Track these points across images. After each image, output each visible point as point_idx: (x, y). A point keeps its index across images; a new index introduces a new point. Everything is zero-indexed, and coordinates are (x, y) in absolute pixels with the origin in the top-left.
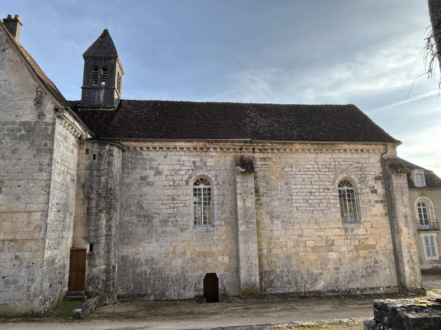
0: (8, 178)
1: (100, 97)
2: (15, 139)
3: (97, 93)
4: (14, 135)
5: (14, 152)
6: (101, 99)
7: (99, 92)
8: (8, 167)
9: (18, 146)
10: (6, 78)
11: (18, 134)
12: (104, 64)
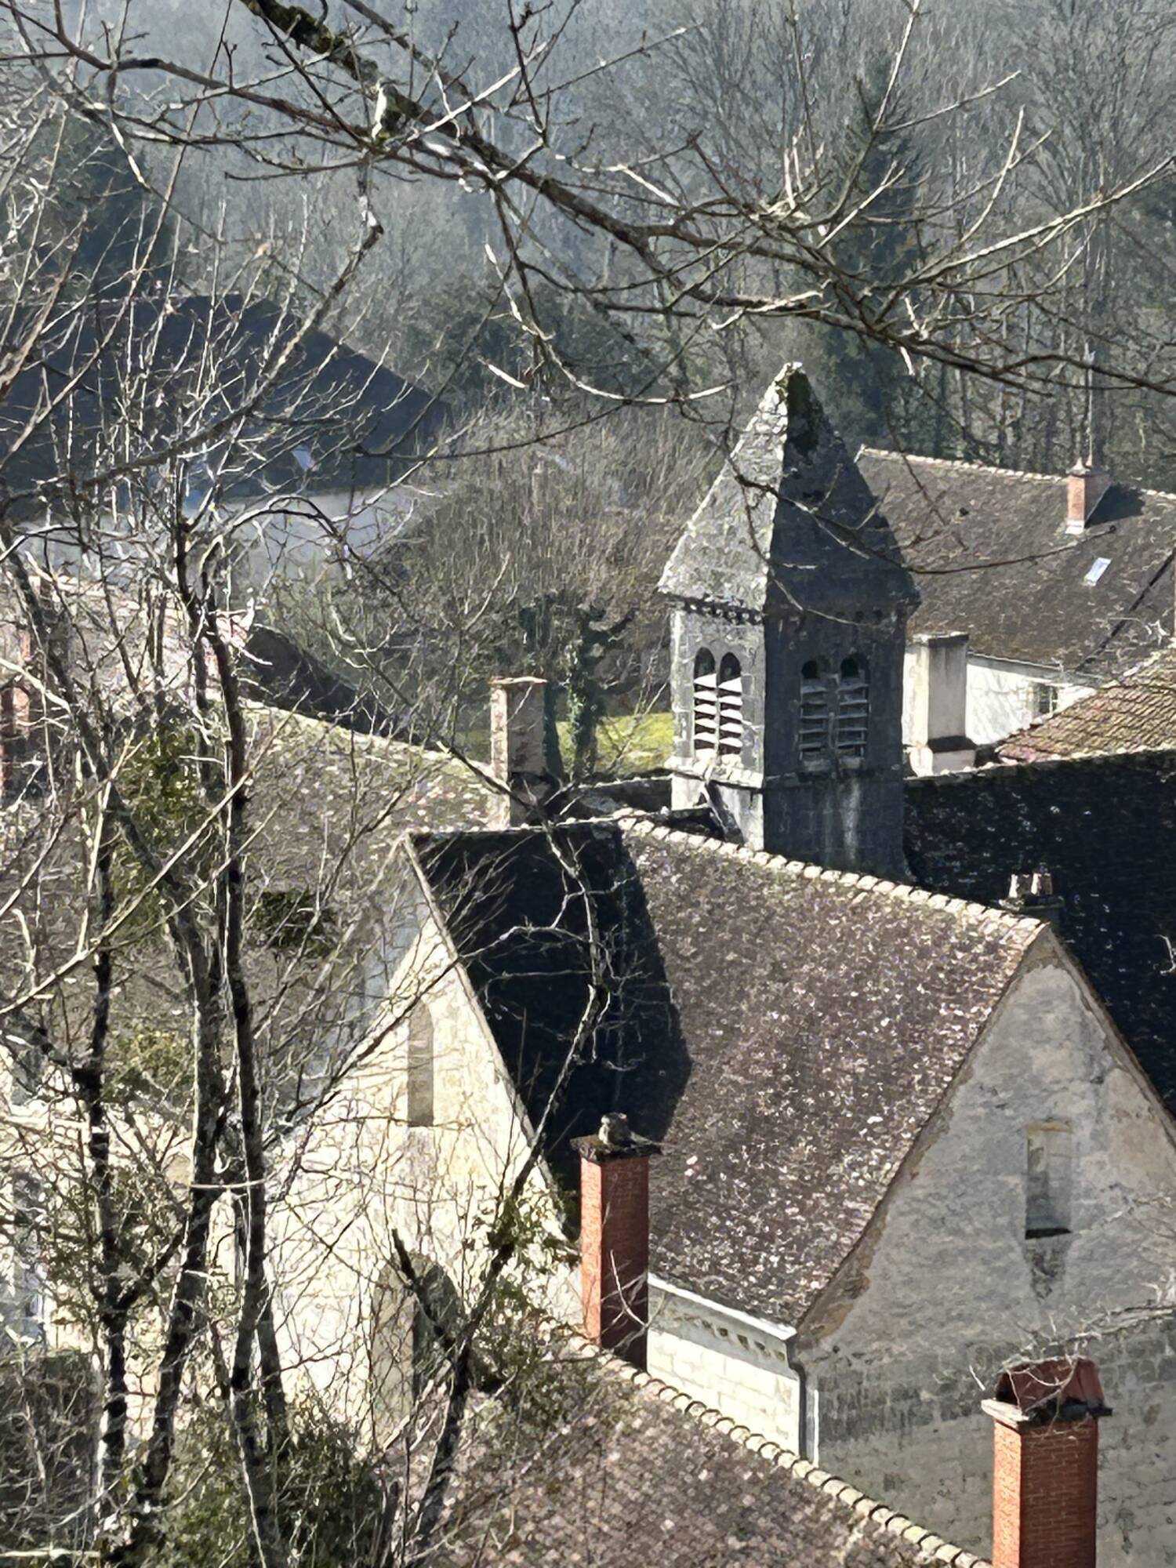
0: (1141, 1502)
1: (843, 832)
2: (1149, 1379)
3: (828, 811)
4: (1148, 1366)
5: (1149, 1419)
6: (850, 838)
7: (836, 805)
8: (1141, 1468)
9: (1156, 1400)
10: (1112, 1180)
11: (1157, 1360)
12: (854, 643)
